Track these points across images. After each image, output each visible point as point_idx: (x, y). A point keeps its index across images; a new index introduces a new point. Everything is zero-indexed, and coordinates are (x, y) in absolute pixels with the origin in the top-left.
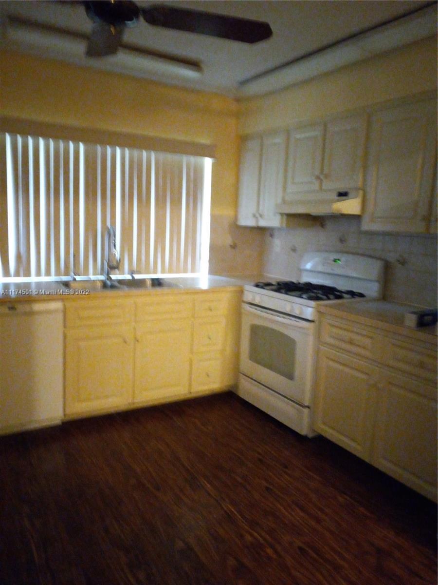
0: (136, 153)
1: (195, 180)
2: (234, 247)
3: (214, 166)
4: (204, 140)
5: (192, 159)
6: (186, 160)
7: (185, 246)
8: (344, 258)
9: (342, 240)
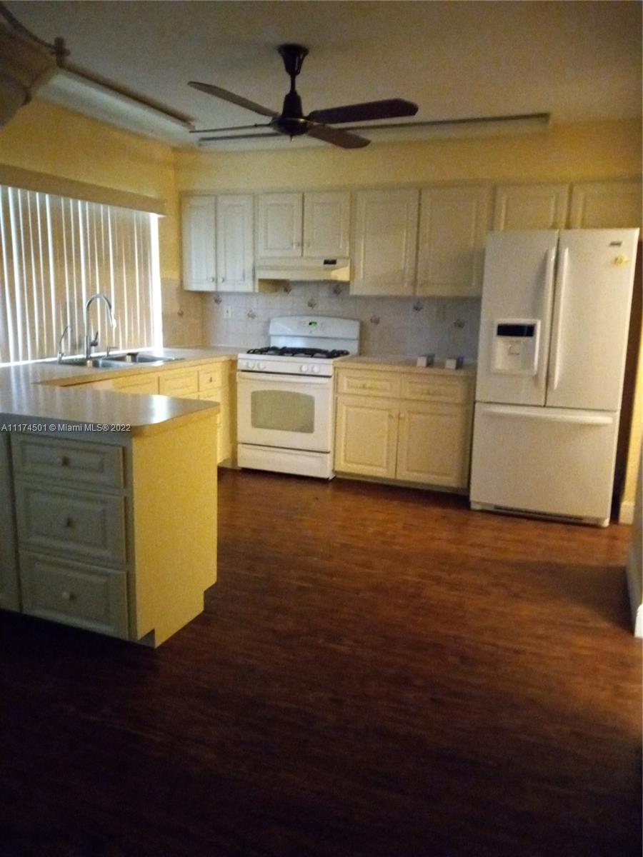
0: (94, 206)
1: (144, 238)
2: (181, 314)
3: (162, 224)
4: (152, 194)
5: (141, 213)
6: (137, 215)
7: (140, 316)
8: (319, 320)
9: (311, 305)
